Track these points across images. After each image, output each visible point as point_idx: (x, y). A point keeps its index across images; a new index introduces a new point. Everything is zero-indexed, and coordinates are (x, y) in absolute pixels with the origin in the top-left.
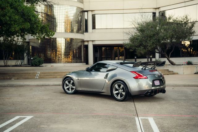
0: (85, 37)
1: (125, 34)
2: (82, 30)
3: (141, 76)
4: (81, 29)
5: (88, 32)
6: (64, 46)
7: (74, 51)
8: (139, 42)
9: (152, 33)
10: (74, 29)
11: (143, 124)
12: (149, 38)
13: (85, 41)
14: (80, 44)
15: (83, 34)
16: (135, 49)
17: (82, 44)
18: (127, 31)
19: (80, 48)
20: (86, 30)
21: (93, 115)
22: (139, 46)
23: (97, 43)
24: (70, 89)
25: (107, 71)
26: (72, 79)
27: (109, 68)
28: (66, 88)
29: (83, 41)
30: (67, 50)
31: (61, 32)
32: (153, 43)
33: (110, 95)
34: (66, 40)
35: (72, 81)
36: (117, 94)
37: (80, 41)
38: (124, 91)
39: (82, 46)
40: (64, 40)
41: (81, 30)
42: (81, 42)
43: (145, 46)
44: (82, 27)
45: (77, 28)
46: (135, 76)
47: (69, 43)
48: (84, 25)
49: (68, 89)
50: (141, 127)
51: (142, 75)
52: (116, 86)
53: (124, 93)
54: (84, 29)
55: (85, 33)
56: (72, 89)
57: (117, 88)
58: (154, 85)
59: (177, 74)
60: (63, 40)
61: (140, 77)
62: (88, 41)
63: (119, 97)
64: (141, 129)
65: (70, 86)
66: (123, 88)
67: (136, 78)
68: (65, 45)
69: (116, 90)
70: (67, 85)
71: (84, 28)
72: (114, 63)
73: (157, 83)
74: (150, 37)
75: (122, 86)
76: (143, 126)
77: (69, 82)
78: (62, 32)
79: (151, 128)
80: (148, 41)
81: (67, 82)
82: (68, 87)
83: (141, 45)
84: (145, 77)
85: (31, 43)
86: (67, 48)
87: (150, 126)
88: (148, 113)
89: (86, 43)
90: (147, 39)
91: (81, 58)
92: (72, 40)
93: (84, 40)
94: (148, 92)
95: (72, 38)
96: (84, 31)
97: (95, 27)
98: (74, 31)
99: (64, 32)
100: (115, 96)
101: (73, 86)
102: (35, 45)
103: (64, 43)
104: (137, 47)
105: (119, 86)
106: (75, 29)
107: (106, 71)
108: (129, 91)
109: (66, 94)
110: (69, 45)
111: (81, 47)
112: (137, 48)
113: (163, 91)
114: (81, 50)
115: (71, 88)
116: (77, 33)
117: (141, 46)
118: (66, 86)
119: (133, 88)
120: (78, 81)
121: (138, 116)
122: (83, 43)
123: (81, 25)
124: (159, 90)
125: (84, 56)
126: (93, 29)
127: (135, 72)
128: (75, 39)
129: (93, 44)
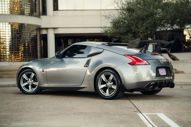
0: (43, 22)
1: (103, 18)
3: (140, 61)
4: (36, 9)
5: (46, 15)
6: (10, 35)
7: (25, 44)
8: (125, 27)
9: (145, 13)
10: (25, 10)
11: (151, 119)
12: (140, 21)
14: (34, 33)
15: (40, 17)
16: (120, 37)
17: (38, 33)
18: (107, 13)
19: (34, 39)
20: (44, 12)
21: (73, 112)
22: (126, 33)
23: (61, 31)
24: (30, 87)
25: (89, 56)
26: (32, 71)
27: (92, 52)
28: (23, 85)
29: (39, 29)
30: (15, 41)
31: (4, 13)
32: (147, 28)
33: (94, 91)
34: (12, 26)
35: (33, 75)
36: (105, 89)
37: (35, 28)
38: (114, 84)
39: (38, 35)
40: (10, 26)
41: (36, 11)
42: (37, 29)
43: (135, 32)
44: (37, 7)
45: (29, 8)
46: (131, 61)
47: (17, 31)
48: (41, 4)
49: (27, 87)
50: (149, 122)
51: (141, 59)
52: (103, 77)
53: (114, 87)
54: (41, 11)
55: (42, 17)
56: (33, 86)
57: (104, 80)
58: (158, 75)
59: (182, 72)
60: (7, 25)
61: (137, 63)
62: (47, 29)
63: (107, 94)
64: (151, 124)
65: (30, 81)
66: (113, 80)
67: (132, 64)
68: (10, 33)
69: (103, 83)
70: (25, 81)
71: (41, 8)
72: (98, 45)
73: (163, 72)
74: (143, 19)
75: (112, 76)
76: (152, 121)
77: (29, 76)
78: (6, 13)
79: (165, 122)
80: (139, 26)
81: (24, 76)
82: (26, 84)
83: (128, 31)
84: (145, 62)
86: (15, 39)
87: (162, 120)
88: (155, 109)
89: (44, 32)
90: (138, 23)
91: (37, 53)
92: (22, 26)
93: (42, 27)
94: (150, 85)
95: (22, 24)
96: (41, 13)
97: (57, 7)
98: (25, 12)
99: (9, 13)
100: (102, 92)
101: (34, 81)
103: (10, 30)
104: (122, 34)
105: (107, 77)
106: (27, 10)
107: (87, 57)
108: (123, 83)
109: (23, 95)
110: (17, 34)
111: (37, 37)
112: (122, 37)
113: (171, 85)
114: (37, 42)
115: (31, 85)
116: (29, 15)
117: (128, 34)
118: (24, 83)
119: (128, 79)
120: (43, 73)
121: (140, 112)
122: (40, 32)
123: (35, 4)
124: (165, 82)
125: (41, 52)
126: (54, 11)
127: (131, 56)
128: (27, 24)
129: (55, 33)
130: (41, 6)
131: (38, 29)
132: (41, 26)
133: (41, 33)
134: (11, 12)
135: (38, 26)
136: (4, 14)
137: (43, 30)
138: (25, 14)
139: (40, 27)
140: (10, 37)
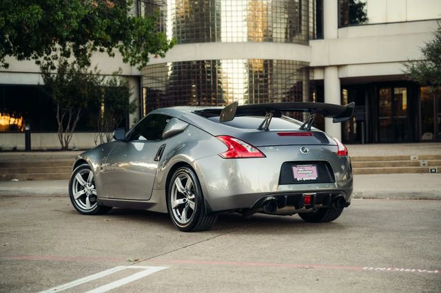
0: (315, 54)
2: (303, 33)
4: (300, 28)
5: (322, 38)
10: (274, 31)
13: (313, 68)
14: (294, 79)
15: (308, 44)
17: (304, 78)
19: (297, 91)
20: (320, 34)
23: (352, 72)
29: (306, 69)
35: (91, 175)
37: (295, 68)
39: (304, 83)
41: (300, 31)
42: (300, 71)
45: (283, 26)
48: (311, 15)
49: (83, 198)
55: (312, 42)
62: (323, 68)
63: (183, 218)
65: (88, 188)
70: (80, 187)
73: (306, 173)
77: (85, 177)
78: (240, 40)
81: (79, 177)
82: (82, 192)
85: (144, 78)
89: (317, 76)
93: (311, 65)
96: (311, 34)
98: (274, 35)
99: (245, 40)
102: (154, 85)
106: (280, 31)
111: (301, 88)
114: (302, 97)
115: (90, 197)
116: (286, 42)
118: (78, 191)
122: (308, 75)
123: (300, 17)
126: (339, 27)
128: (278, 60)
129: (341, 77)
130: (311, 20)
131: (302, 68)
132: (309, 63)
133: (311, 78)
134: (249, 37)
135: (302, 63)
136: (229, 43)
137: (315, 71)
138: (274, 40)
139: (307, 64)
140: (246, 90)
